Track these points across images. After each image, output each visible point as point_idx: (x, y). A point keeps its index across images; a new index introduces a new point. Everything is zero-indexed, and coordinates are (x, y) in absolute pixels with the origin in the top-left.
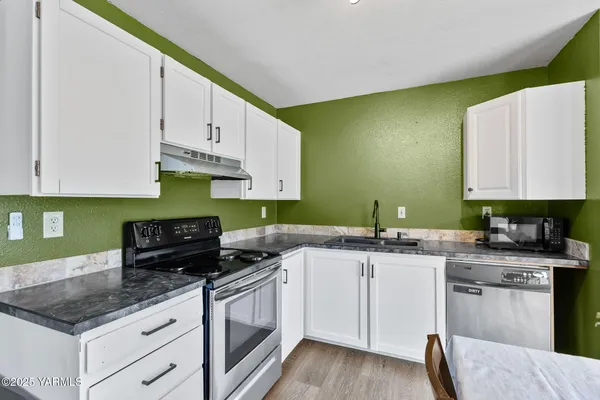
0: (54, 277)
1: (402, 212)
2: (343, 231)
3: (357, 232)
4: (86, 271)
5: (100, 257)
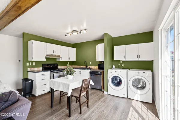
0: (34, 70)
1: (91, 63)
2: (82, 67)
3: (84, 67)
4: (38, 70)
5: (39, 68)
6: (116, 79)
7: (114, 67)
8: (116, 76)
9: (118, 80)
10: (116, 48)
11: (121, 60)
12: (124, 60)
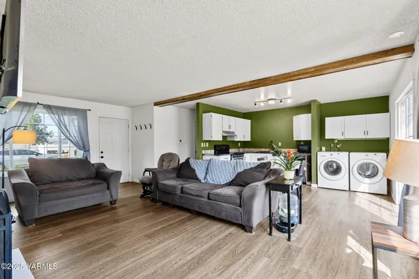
1: (280, 144)
2: (263, 150)
5: (211, 151)
6: (331, 166)
7: (324, 148)
8: (331, 161)
9: (335, 167)
10: (328, 120)
11: (335, 138)
12: (341, 138)
